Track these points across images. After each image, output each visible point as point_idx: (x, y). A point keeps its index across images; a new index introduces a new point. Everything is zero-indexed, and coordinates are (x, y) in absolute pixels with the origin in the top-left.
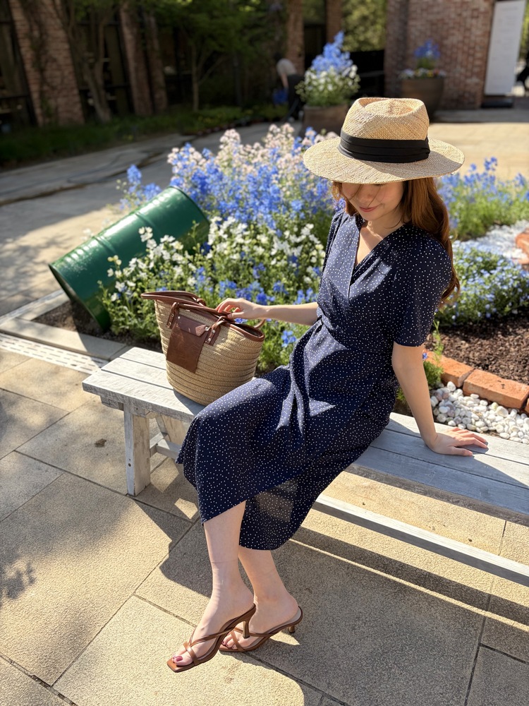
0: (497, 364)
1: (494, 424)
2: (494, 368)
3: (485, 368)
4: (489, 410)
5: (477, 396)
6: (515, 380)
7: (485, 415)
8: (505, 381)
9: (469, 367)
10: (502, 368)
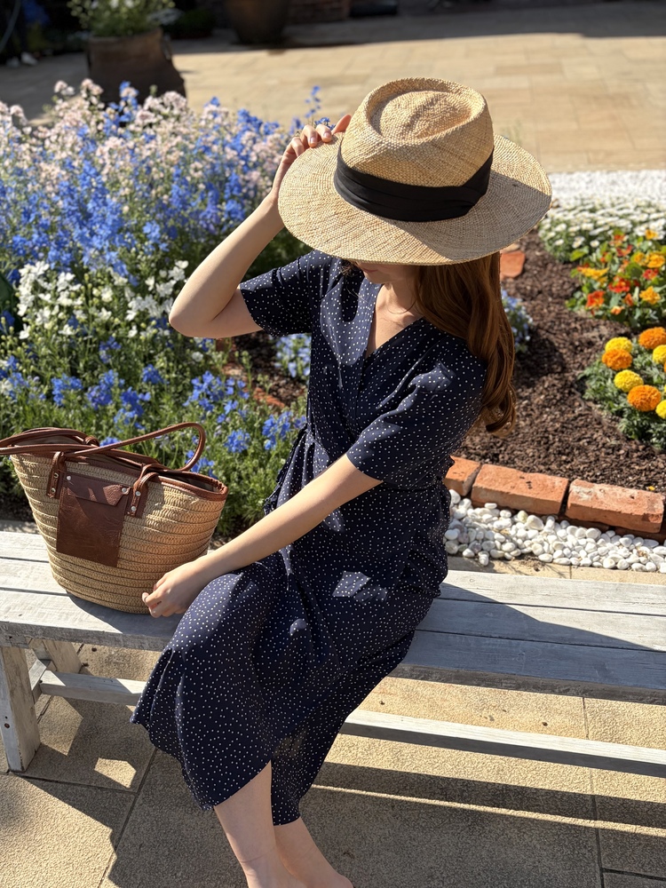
0: (509, 451)
1: (527, 543)
2: (507, 457)
3: (495, 459)
4: (514, 523)
5: (494, 505)
6: (541, 472)
7: (512, 532)
8: (528, 476)
9: (473, 462)
10: (517, 456)
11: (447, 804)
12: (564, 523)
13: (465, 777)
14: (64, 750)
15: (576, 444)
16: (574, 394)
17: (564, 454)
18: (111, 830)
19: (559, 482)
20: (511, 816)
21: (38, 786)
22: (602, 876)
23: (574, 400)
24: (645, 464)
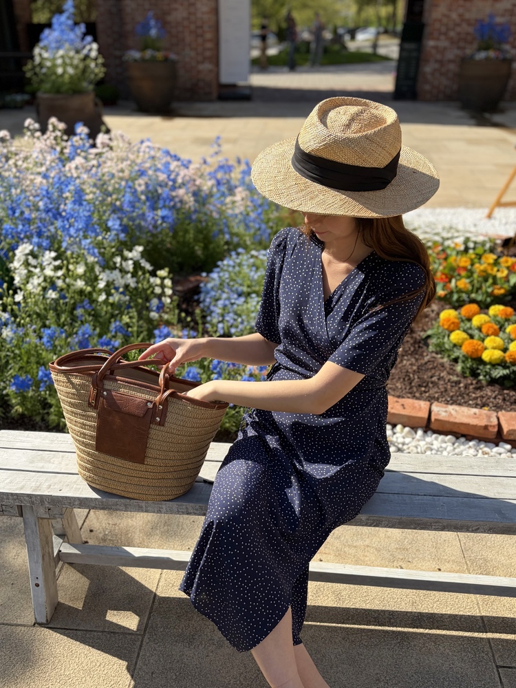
4: (394, 433)
7: (394, 439)
11: (380, 628)
12: (429, 433)
13: (390, 609)
14: (79, 605)
15: (430, 380)
16: (422, 348)
17: (422, 386)
18: (127, 663)
19: (424, 405)
20: (427, 634)
21: (61, 634)
22: (498, 671)
23: (423, 352)
24: (479, 393)
